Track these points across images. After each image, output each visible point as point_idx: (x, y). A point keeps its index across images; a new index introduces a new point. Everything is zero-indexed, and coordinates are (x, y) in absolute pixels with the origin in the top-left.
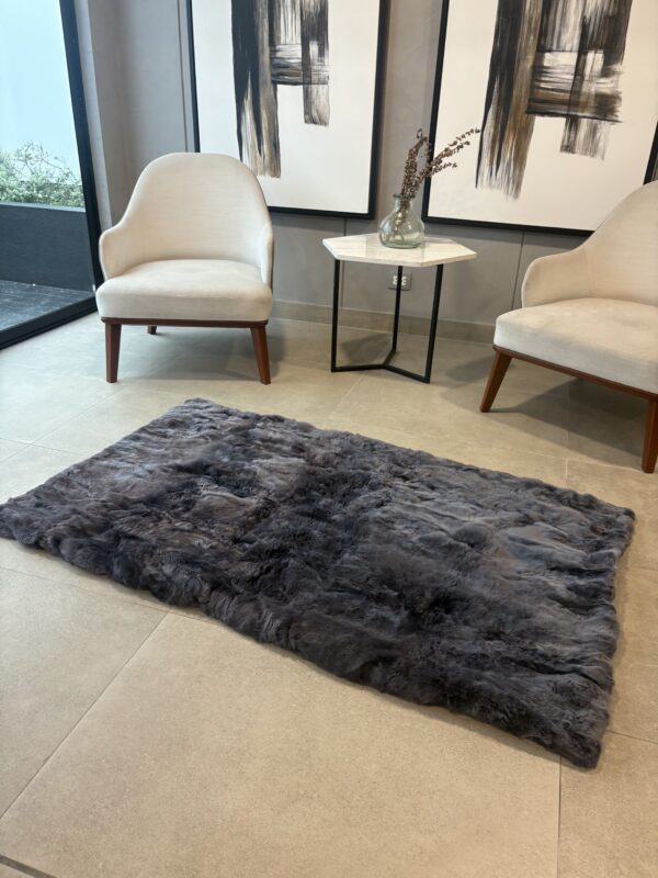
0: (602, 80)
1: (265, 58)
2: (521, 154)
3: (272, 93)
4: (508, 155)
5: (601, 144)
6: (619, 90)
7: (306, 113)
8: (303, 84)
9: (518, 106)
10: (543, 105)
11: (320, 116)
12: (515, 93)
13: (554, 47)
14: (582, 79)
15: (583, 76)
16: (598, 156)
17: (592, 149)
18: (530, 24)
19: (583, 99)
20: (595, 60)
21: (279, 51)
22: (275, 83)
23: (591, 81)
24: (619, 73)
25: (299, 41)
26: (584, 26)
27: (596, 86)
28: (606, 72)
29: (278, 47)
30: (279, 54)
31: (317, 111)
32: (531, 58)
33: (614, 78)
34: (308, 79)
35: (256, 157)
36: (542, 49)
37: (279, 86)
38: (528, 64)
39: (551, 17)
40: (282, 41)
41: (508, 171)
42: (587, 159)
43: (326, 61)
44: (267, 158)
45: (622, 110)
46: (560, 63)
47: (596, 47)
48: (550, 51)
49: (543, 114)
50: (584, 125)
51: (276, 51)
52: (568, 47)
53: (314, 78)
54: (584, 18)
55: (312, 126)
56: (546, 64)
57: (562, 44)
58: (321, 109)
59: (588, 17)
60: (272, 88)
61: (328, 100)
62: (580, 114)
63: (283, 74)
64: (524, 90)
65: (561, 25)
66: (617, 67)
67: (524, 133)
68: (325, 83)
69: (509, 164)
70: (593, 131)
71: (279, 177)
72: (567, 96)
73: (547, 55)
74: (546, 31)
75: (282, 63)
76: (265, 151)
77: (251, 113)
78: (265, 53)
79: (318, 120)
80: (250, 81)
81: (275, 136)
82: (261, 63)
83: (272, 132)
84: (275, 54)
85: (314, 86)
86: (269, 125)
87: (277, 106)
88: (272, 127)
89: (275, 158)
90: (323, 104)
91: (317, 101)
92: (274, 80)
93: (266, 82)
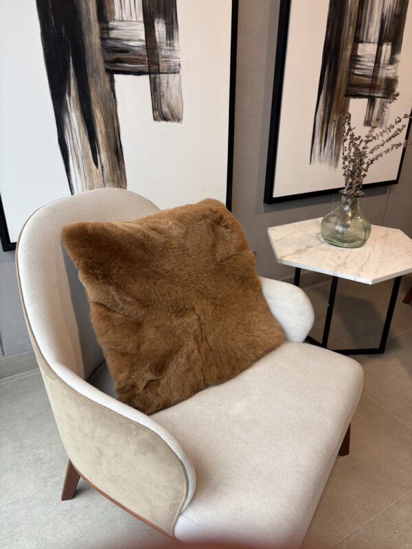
0: (389, 67)
1: (93, 38)
2: (341, 130)
3: (108, 86)
4: (332, 132)
5: (385, 118)
6: (397, 75)
7: (154, 109)
8: (149, 73)
9: (340, 90)
10: (354, 90)
11: (172, 111)
12: (339, 79)
13: (364, 40)
14: (379, 66)
15: (379, 64)
17: (381, 121)
18: (351, 16)
19: (378, 83)
20: (387, 50)
21: (113, 29)
22: (111, 73)
23: (383, 68)
25: (142, 20)
26: (382, 22)
27: (386, 72)
29: (112, 24)
30: (113, 34)
31: (168, 106)
32: (350, 47)
33: (395, 65)
34: (154, 68)
35: (90, 171)
36: (357, 40)
37: (117, 77)
38: (348, 54)
39: (364, 12)
40: (117, 16)
41: (331, 147)
43: (176, 45)
44: (106, 169)
46: (367, 53)
47: (388, 40)
48: (362, 42)
49: (355, 96)
50: (378, 101)
52: (372, 41)
53: (163, 66)
54: (383, 14)
55: (163, 123)
56: (359, 53)
57: (369, 36)
58: (173, 103)
59: (385, 14)
60: (107, 80)
61: (180, 91)
62: (376, 95)
63: (121, 61)
64: (344, 76)
65: (370, 19)
66: (398, 57)
67: (343, 115)
68: (175, 72)
69: (332, 141)
70: (383, 107)
72: (368, 80)
73: (360, 45)
75: (118, 45)
76: (103, 160)
77: (79, 113)
78: (93, 31)
79: (169, 115)
80: (72, 71)
81: (116, 141)
82: (88, 45)
83: (112, 134)
84: (108, 34)
85: (162, 76)
86: (106, 127)
87: (116, 102)
88: (111, 130)
89: (117, 167)
90: (174, 97)
91: (167, 94)
92: (109, 68)
93: (96, 71)
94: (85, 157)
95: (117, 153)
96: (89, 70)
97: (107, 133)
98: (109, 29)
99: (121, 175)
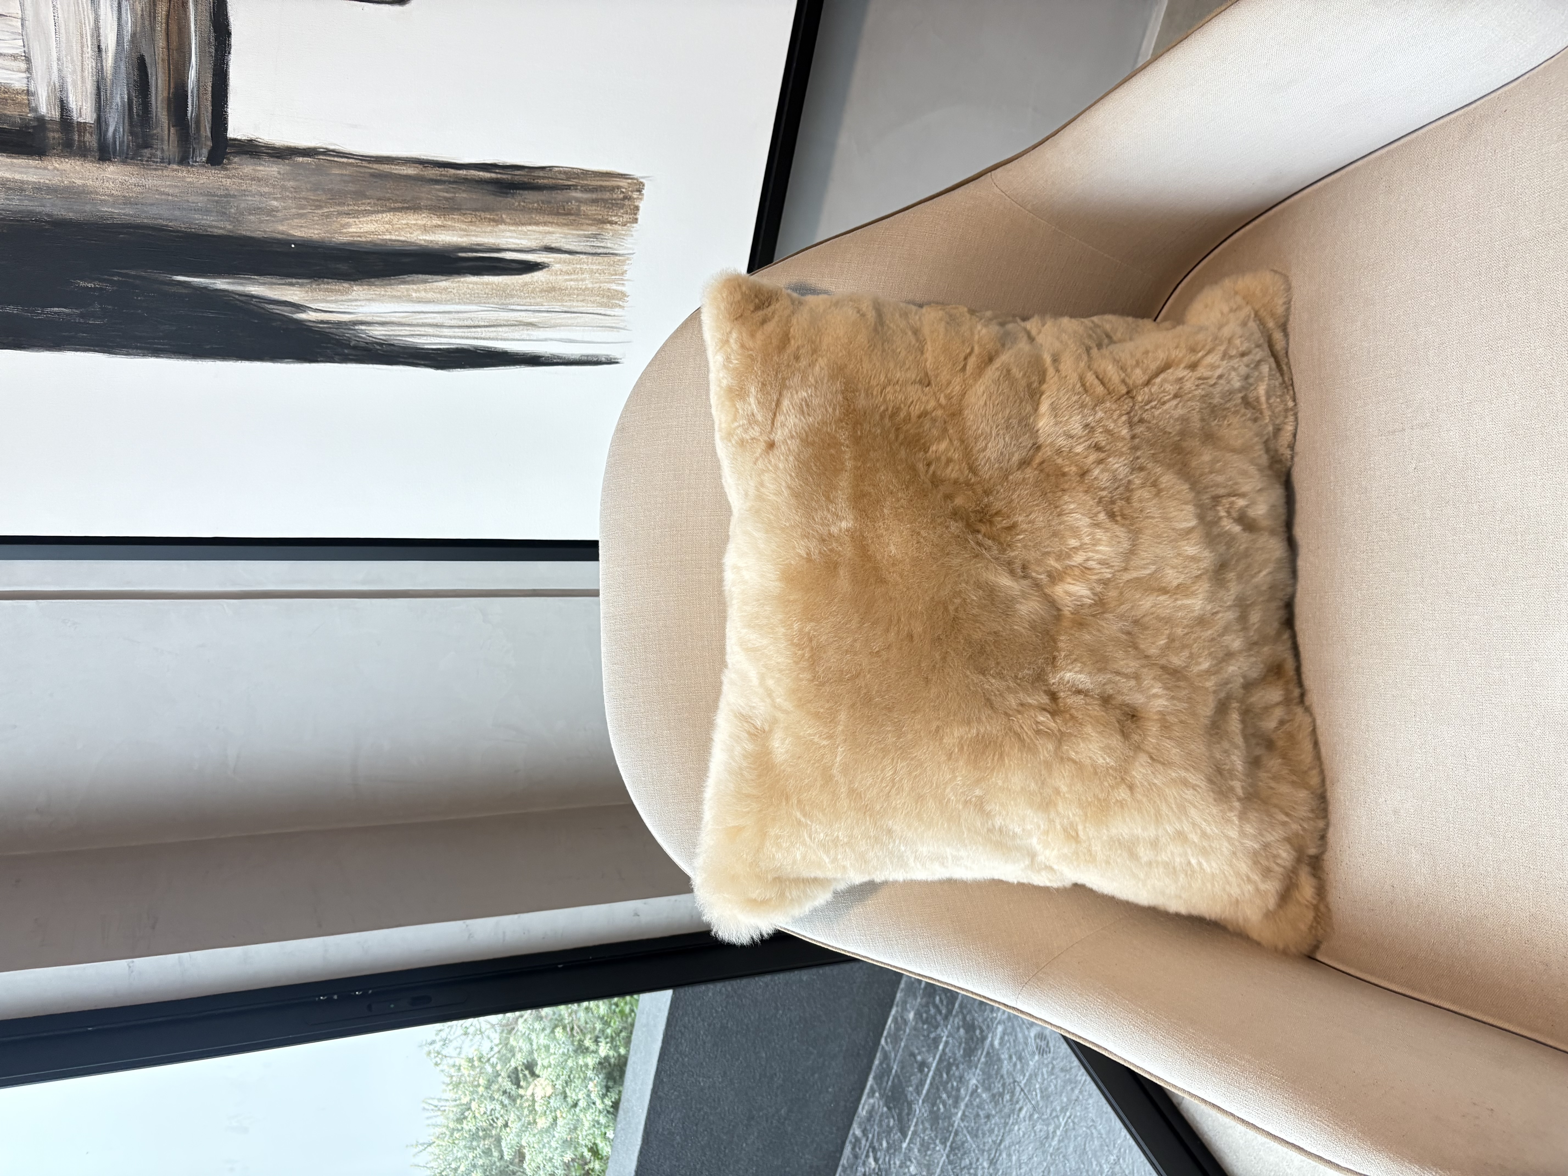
1: (104, 187)
21: (63, 106)
22: (224, 148)
30: (82, 107)
35: (551, 290)
37: (238, 126)
44: (557, 236)
51: (66, 121)
60: (247, 168)
63: (179, 95)
71: (639, 187)
75: (119, 96)
76: (525, 243)
77: (357, 290)
78: (79, 182)
80: (221, 284)
81: (466, 181)
82: (129, 211)
83: (441, 192)
84: (82, 127)
86: (414, 207)
87: (327, 152)
88: (426, 193)
89: (559, 196)
92: (205, 152)
93: (218, 200)
94: (506, 299)
95: (509, 186)
96: (218, 225)
97: (438, 209)
99: (586, 189)
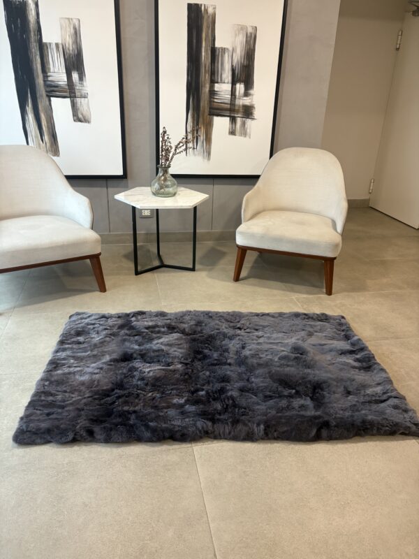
0: (245, 98)
1: (40, 80)
2: (208, 136)
3: (48, 103)
4: (202, 138)
5: (248, 131)
6: (254, 103)
7: (73, 116)
8: (70, 97)
9: (204, 111)
10: (217, 111)
11: (84, 117)
12: (202, 105)
13: (219, 81)
14: (235, 98)
15: (235, 96)
16: (248, 137)
17: (244, 133)
18: (205, 67)
19: (237, 108)
20: (240, 88)
21: (49, 76)
22: (49, 97)
23: (239, 99)
24: (253, 95)
25: (64, 71)
26: (233, 71)
27: (242, 101)
28: (246, 94)
29: (49, 74)
30: (50, 79)
31: (82, 114)
32: (208, 86)
33: (250, 97)
34: (73, 95)
35: (39, 144)
36: (213, 82)
37: (52, 99)
38: (206, 89)
39: (216, 64)
40: (52, 70)
41: (203, 146)
42: (242, 138)
43: (85, 83)
44: (48, 144)
45: (256, 113)
46: (223, 89)
47: (240, 81)
48: (217, 83)
49: (218, 115)
50: (239, 120)
52: (226, 81)
53: (78, 94)
54: (232, 66)
55: (80, 123)
56: (216, 89)
57: (223, 79)
58: (85, 113)
59: (234, 65)
60: (47, 99)
61: (89, 108)
62: (236, 115)
64: (206, 102)
65: (221, 69)
66: (251, 92)
67: (209, 126)
68: (85, 97)
69: (203, 142)
70: (244, 124)
71: (58, 156)
72: (228, 106)
73: (216, 85)
74: (214, 71)
75: (53, 84)
76: (46, 139)
77: (33, 115)
78: (40, 77)
79: (83, 119)
80: (29, 95)
81: (53, 130)
82: (37, 84)
83: (50, 127)
85: (78, 99)
86: (47, 123)
87: (52, 110)
88: (50, 124)
89: (54, 144)
90: (85, 110)
91: (81, 109)
92: (48, 94)
93: (42, 96)
94: (36, 137)
95: (54, 136)
96: (38, 95)
97: (48, 127)
98: (47, 77)
99: (56, 148)
